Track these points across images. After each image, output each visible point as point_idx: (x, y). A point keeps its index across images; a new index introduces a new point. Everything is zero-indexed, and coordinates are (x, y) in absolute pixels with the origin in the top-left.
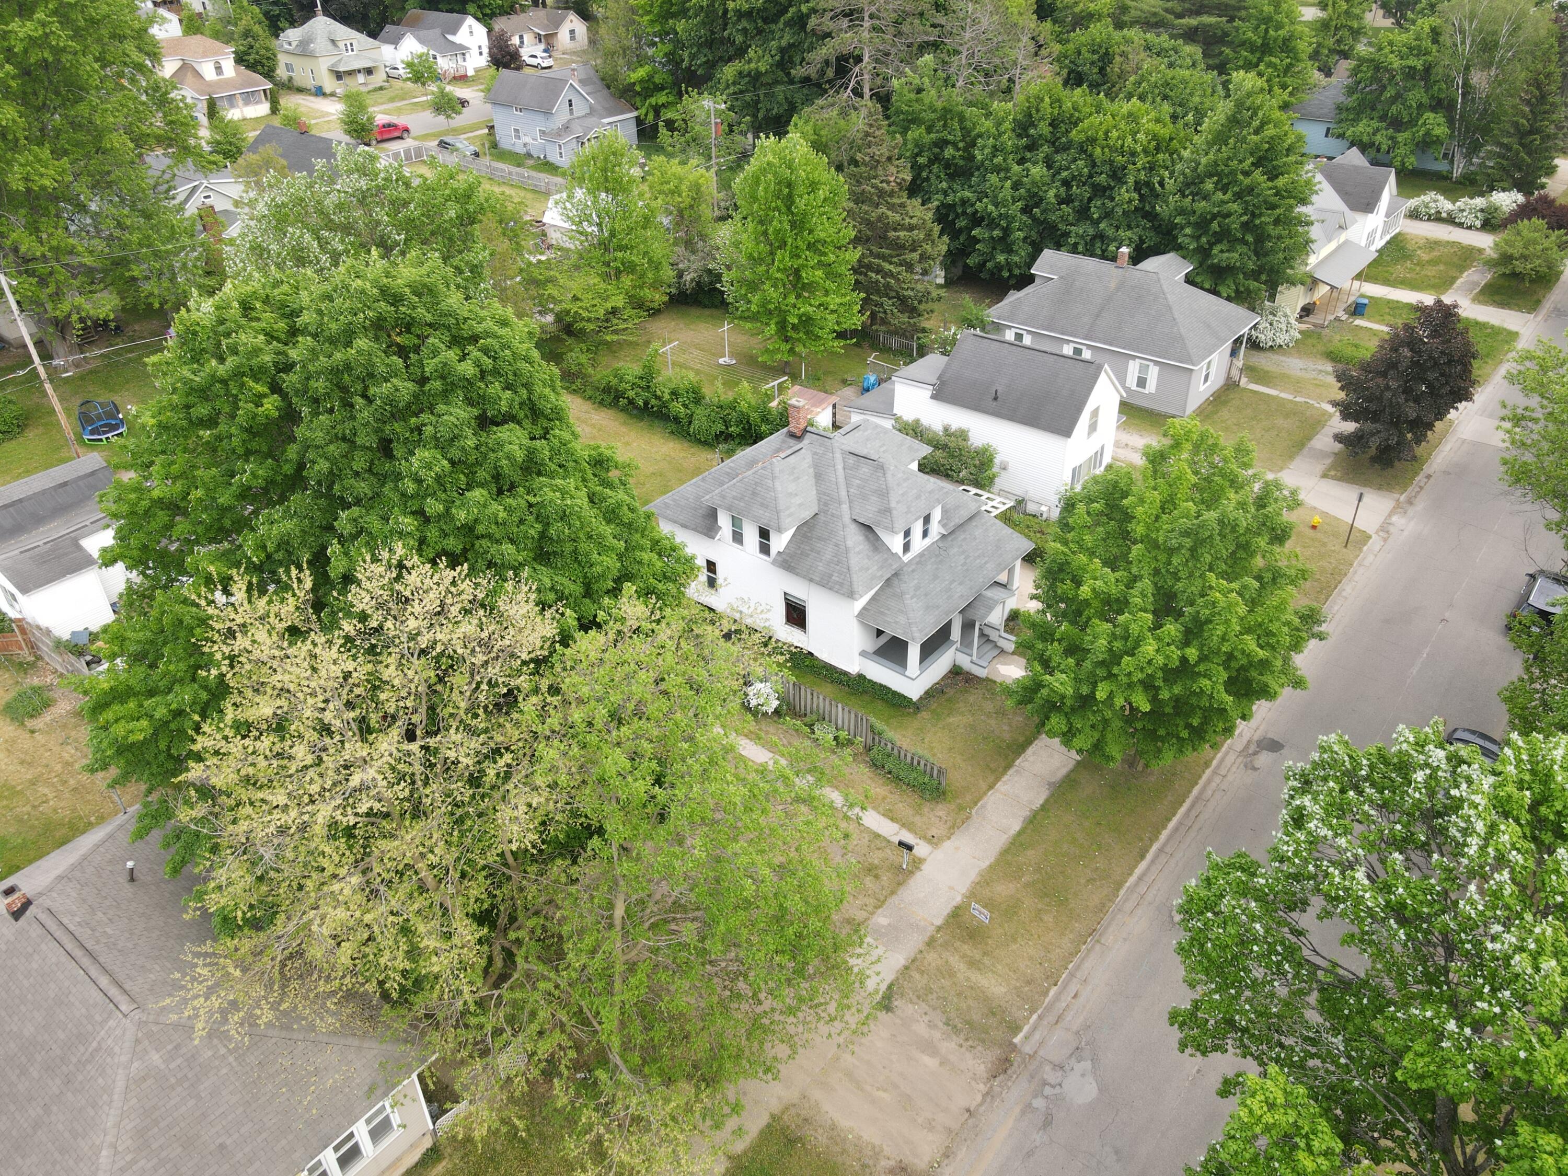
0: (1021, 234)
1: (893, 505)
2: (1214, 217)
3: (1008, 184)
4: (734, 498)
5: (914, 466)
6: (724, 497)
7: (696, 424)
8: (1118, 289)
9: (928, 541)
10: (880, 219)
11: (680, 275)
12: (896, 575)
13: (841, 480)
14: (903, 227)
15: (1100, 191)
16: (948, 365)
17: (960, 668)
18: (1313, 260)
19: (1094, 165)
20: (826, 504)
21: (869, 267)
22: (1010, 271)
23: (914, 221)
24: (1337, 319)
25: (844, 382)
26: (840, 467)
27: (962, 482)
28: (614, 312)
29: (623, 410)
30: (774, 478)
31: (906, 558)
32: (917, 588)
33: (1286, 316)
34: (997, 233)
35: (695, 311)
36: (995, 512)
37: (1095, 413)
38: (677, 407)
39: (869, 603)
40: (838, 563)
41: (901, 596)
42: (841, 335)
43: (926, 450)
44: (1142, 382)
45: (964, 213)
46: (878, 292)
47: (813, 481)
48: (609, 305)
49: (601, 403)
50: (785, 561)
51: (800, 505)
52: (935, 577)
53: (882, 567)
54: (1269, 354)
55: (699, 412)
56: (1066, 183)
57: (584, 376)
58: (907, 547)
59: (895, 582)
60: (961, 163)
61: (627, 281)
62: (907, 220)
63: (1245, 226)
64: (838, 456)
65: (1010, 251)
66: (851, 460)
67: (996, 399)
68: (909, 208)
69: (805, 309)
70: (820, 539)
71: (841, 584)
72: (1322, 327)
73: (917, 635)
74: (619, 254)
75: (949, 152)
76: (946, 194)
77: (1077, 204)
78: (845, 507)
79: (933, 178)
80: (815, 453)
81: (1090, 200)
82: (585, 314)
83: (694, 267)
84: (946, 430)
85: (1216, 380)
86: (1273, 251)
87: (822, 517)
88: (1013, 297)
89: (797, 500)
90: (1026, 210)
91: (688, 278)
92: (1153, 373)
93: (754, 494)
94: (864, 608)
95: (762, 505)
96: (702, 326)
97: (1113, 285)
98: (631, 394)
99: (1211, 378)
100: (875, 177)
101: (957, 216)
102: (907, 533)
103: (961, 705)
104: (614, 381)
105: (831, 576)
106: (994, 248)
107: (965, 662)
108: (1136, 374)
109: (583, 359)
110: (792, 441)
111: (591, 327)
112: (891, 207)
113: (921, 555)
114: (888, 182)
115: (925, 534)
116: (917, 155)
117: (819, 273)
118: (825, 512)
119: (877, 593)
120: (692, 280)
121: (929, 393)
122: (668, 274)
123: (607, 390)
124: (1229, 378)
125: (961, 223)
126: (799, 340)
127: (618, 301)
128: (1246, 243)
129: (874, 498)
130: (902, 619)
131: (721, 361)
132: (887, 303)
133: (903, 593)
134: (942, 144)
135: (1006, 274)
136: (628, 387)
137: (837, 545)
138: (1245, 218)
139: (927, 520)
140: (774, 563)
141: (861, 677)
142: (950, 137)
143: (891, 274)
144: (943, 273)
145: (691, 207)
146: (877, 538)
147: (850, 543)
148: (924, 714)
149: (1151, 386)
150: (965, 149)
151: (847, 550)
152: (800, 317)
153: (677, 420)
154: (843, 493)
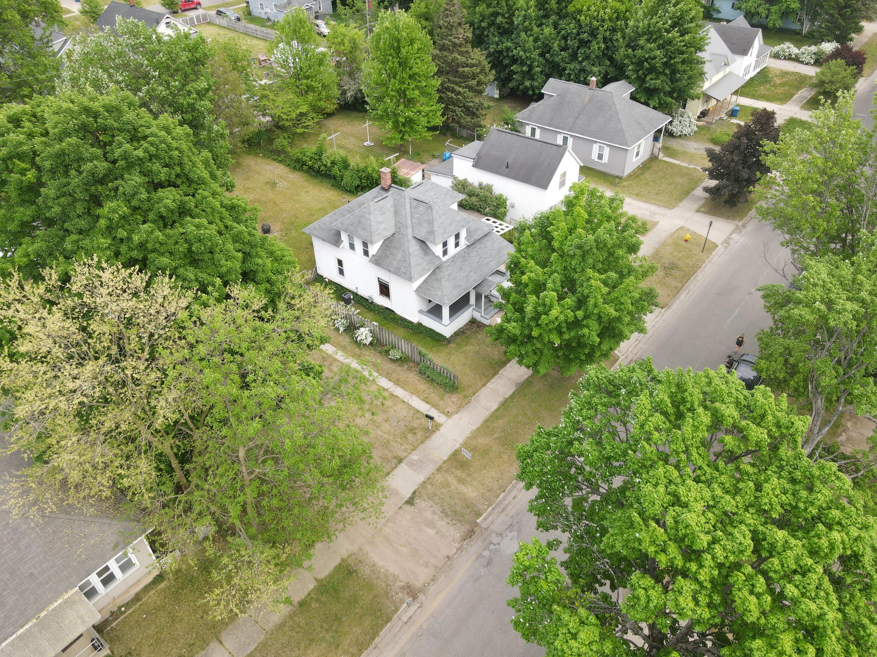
0: (539, 69)
1: (435, 229)
2: (646, 60)
3: (531, 39)
4: (349, 224)
5: (455, 206)
6: (343, 224)
7: (345, 180)
8: (589, 102)
9: (459, 249)
10: (453, 60)
11: (344, 93)
12: (438, 268)
13: (408, 214)
14: (467, 66)
15: (584, 43)
16: (482, 147)
17: (476, 320)
18: (706, 85)
19: (580, 27)
20: (399, 228)
21: (448, 89)
22: (533, 91)
23: (474, 62)
24: (721, 119)
25: (434, 156)
26: (408, 207)
27: (486, 215)
28: (302, 114)
29: (307, 172)
30: (370, 213)
31: (444, 259)
32: (450, 275)
33: (689, 117)
34: (525, 68)
35: (354, 114)
36: (502, 232)
37: (564, 175)
38: (335, 170)
39: (422, 284)
40: (404, 261)
41: (440, 280)
42: (430, 129)
43: (462, 197)
44: (600, 157)
45: (508, 56)
46: (453, 104)
47: (392, 215)
48: (298, 112)
49: (294, 168)
50: (376, 260)
51: (384, 229)
52: (461, 269)
53: (429, 264)
54: (678, 140)
55: (347, 174)
56: (565, 38)
57: (286, 153)
58: (445, 253)
59: (438, 271)
60: (506, 26)
61: (310, 97)
62: (470, 61)
63: (665, 64)
64: (407, 201)
65: (533, 79)
66: (415, 203)
67: (507, 167)
68: (472, 54)
69: (409, 113)
70: (395, 248)
71: (405, 273)
72: (711, 123)
73: (446, 301)
74: (305, 81)
75: (499, 19)
76: (497, 44)
77: (570, 51)
78: (410, 230)
79: (491, 35)
80: (395, 199)
81: (578, 48)
82: (285, 117)
83: (352, 88)
84: (480, 185)
85: (644, 155)
86: (680, 80)
87: (397, 235)
88: (534, 105)
89: (383, 226)
90: (542, 55)
91: (349, 94)
92: (606, 151)
93: (359, 222)
94: (419, 287)
95: (363, 229)
96: (357, 123)
97: (587, 100)
98: (310, 163)
99: (641, 154)
100: (451, 35)
101: (504, 58)
102: (445, 244)
103: (474, 340)
104: (300, 156)
105: (400, 269)
106: (524, 77)
107: (478, 316)
108: (598, 152)
109: (285, 142)
110: (383, 192)
111: (287, 124)
112: (461, 53)
113: (454, 257)
114: (459, 38)
115: (457, 245)
116: (482, 21)
117: (417, 92)
118: (399, 232)
119: (427, 278)
120: (351, 96)
121: (471, 164)
122: (336, 92)
123: (298, 160)
124: (652, 154)
125: (506, 62)
126: (406, 131)
127: (304, 109)
128: (665, 74)
129: (425, 225)
130: (439, 293)
131: (365, 144)
132: (458, 110)
133: (441, 278)
134: (495, 14)
135: (530, 93)
136: (308, 159)
137: (404, 251)
138: (665, 60)
139: (457, 236)
140: (370, 261)
141: (420, 324)
142: (500, 11)
143: (459, 93)
144: (498, 92)
145: (351, 52)
146: (428, 247)
147: (411, 250)
148: (452, 345)
149: (605, 159)
150: (508, 18)
151: (409, 254)
152: (406, 118)
153: (334, 178)
154: (409, 222)
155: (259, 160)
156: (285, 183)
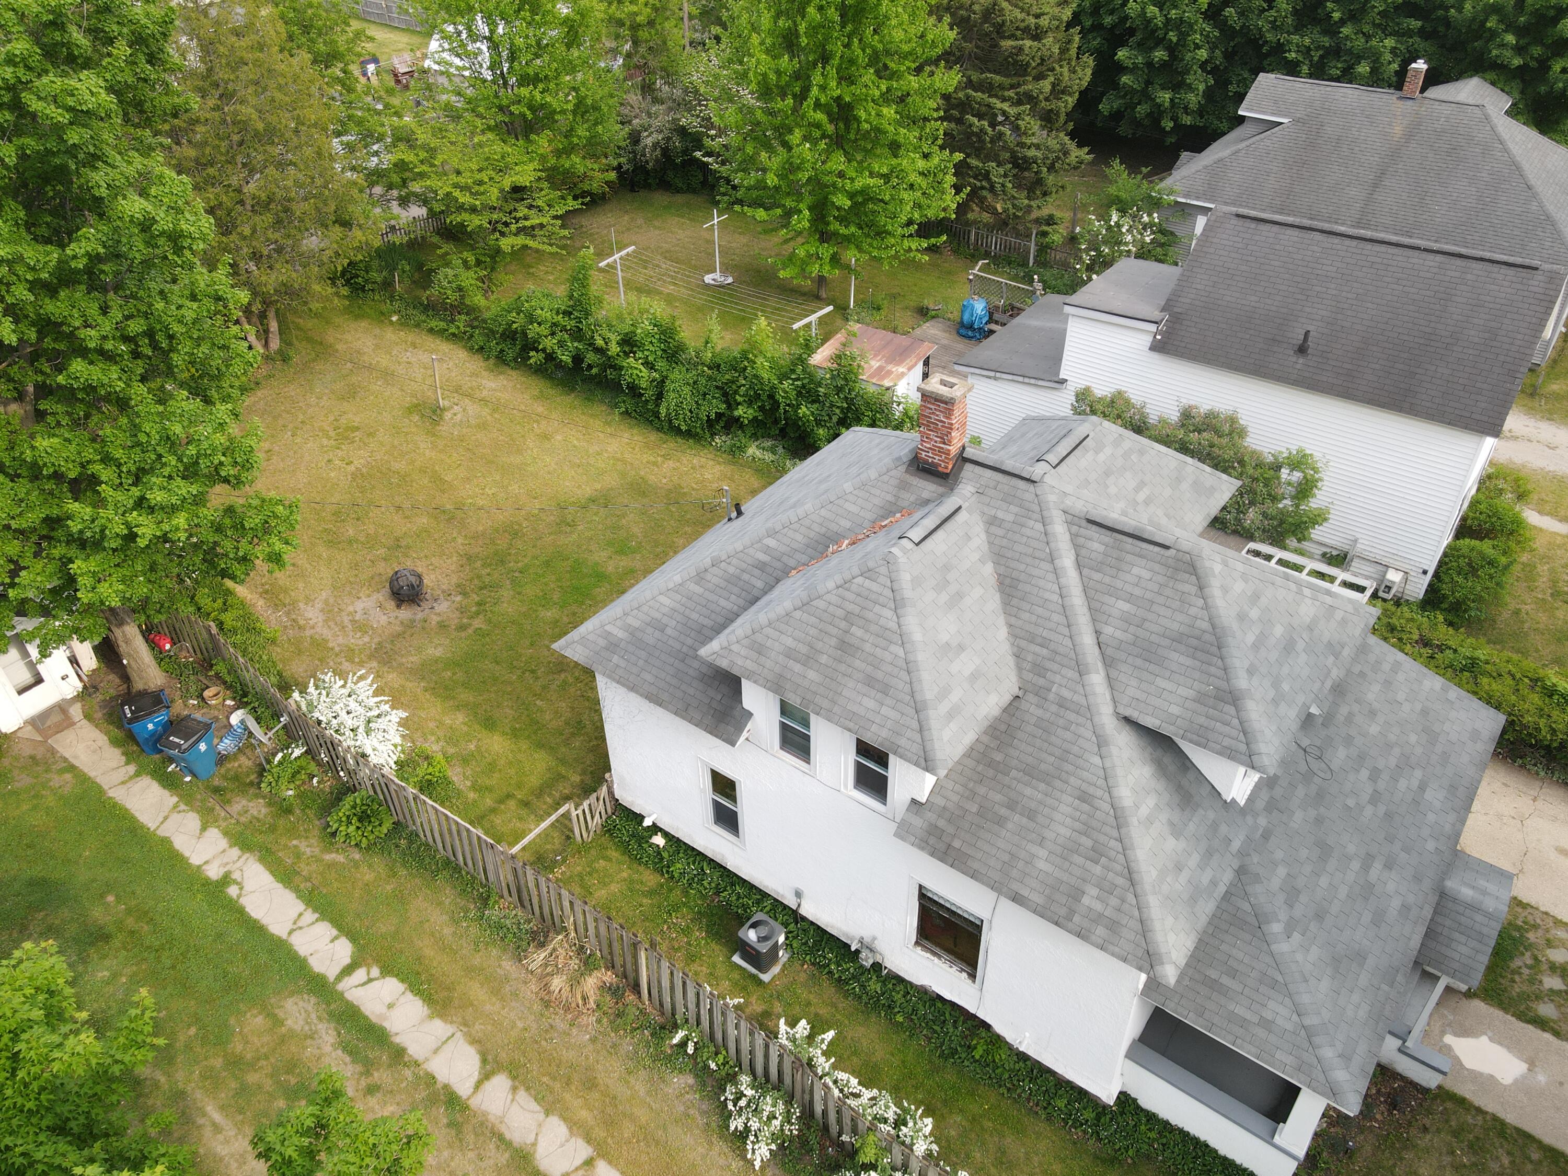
1: (1242, 682)
4: (789, 654)
6: (759, 650)
7: (671, 399)
8: (1409, 136)
11: (635, 138)
12: (1241, 865)
13: (1077, 600)
16: (1183, 281)
20: (1041, 671)
25: (923, 313)
26: (1067, 561)
28: (518, 191)
29: (539, 371)
30: (898, 604)
35: (661, 198)
40: (1097, 854)
41: (1258, 928)
43: (1225, 485)
46: (982, 151)
47: (994, 602)
48: (507, 183)
49: (501, 359)
50: (934, 830)
51: (972, 678)
52: (1324, 849)
55: (678, 377)
57: (471, 310)
59: (1235, 881)
61: (543, 142)
64: (1059, 529)
66: (1097, 542)
67: (1302, 350)
70: (1031, 773)
71: (1113, 926)
74: (524, 92)
78: (1097, 679)
80: (992, 522)
82: (464, 198)
83: (656, 123)
87: (1030, 705)
89: (965, 664)
91: (648, 141)
95: (870, 681)
96: (673, 221)
97: (1398, 130)
98: (549, 343)
104: (519, 322)
105: (1076, 894)
109: (468, 279)
110: (927, 487)
111: (474, 222)
118: (1041, 693)
120: (656, 145)
121: (1147, 340)
122: (614, 132)
123: (510, 335)
127: (525, 175)
129: (1178, 659)
131: (708, 279)
132: (996, 172)
136: (544, 330)
137: (1084, 797)
140: (903, 831)
141: (1127, 1104)
143: (1004, 119)
145: (651, 23)
146: (1185, 763)
147: (1125, 794)
153: (634, 390)
154: (1087, 640)
155: (390, 335)
156: (473, 409)
